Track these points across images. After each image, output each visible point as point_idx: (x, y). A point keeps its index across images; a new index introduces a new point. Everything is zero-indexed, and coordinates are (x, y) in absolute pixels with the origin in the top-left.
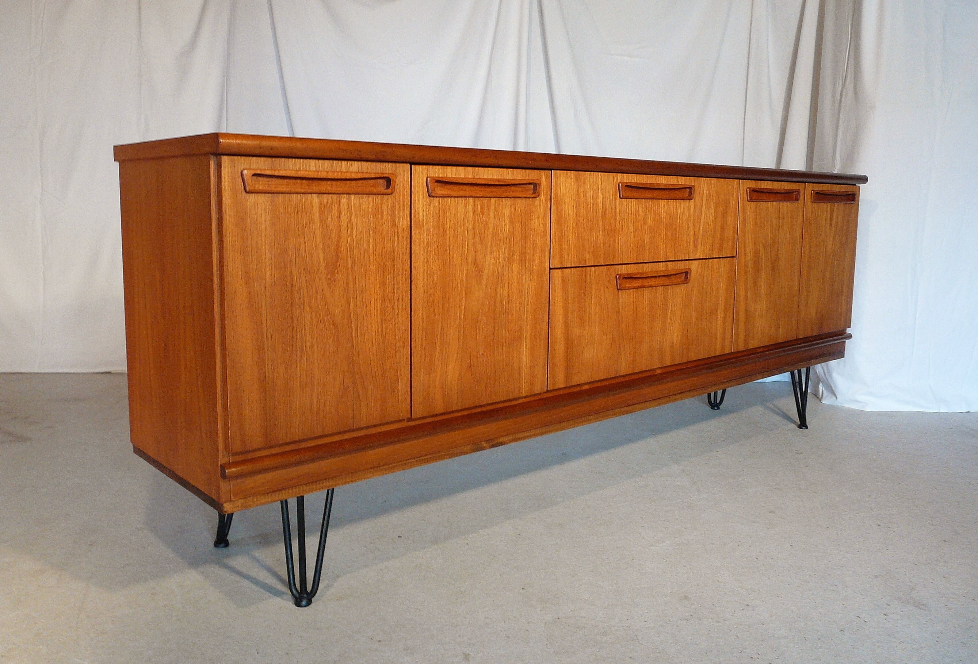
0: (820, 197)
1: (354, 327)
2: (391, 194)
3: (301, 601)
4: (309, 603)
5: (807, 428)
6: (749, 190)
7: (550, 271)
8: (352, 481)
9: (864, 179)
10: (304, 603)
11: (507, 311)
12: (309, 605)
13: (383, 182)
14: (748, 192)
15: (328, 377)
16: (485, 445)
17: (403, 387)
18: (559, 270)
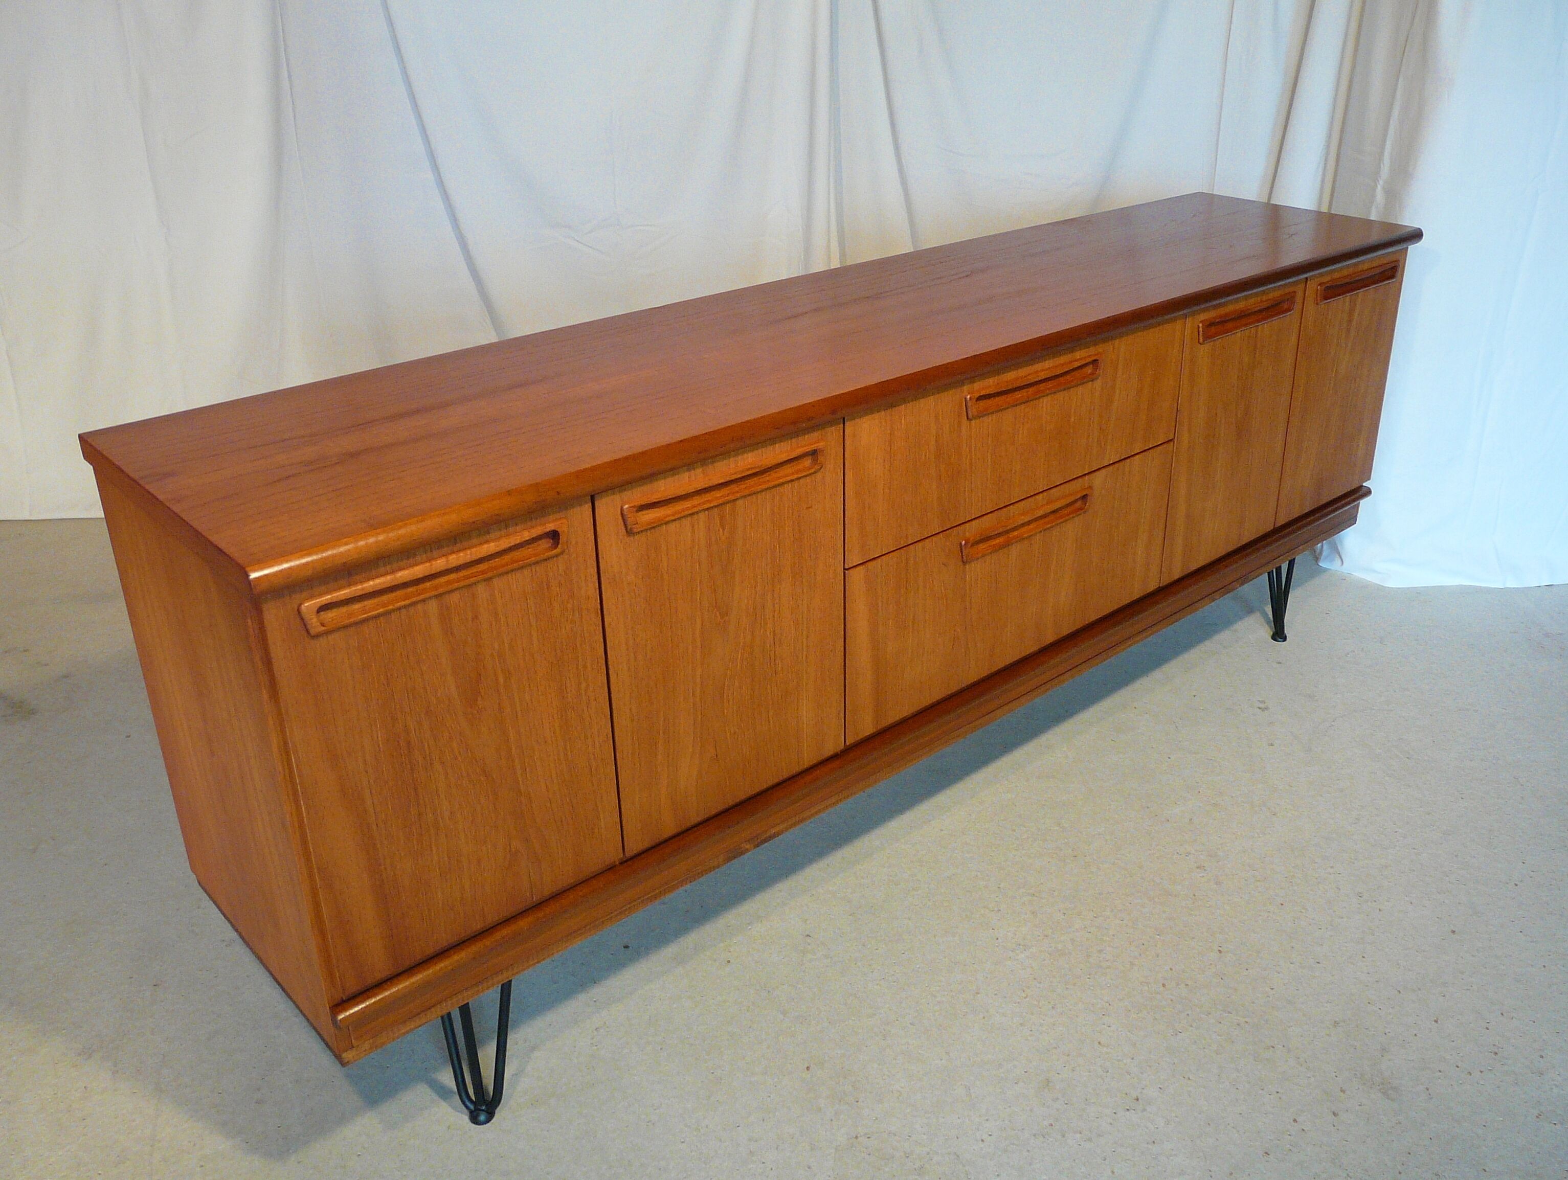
0: (1332, 291)
1: (518, 767)
2: (562, 553)
3: (478, 1115)
4: (490, 1115)
5: (1285, 639)
6: (1203, 325)
7: (844, 573)
8: (538, 962)
9: (1417, 235)
10: (482, 1118)
11: (773, 657)
12: (490, 1120)
13: (545, 544)
14: (1201, 329)
15: (484, 848)
16: (748, 846)
17: (607, 820)
18: (861, 567)
